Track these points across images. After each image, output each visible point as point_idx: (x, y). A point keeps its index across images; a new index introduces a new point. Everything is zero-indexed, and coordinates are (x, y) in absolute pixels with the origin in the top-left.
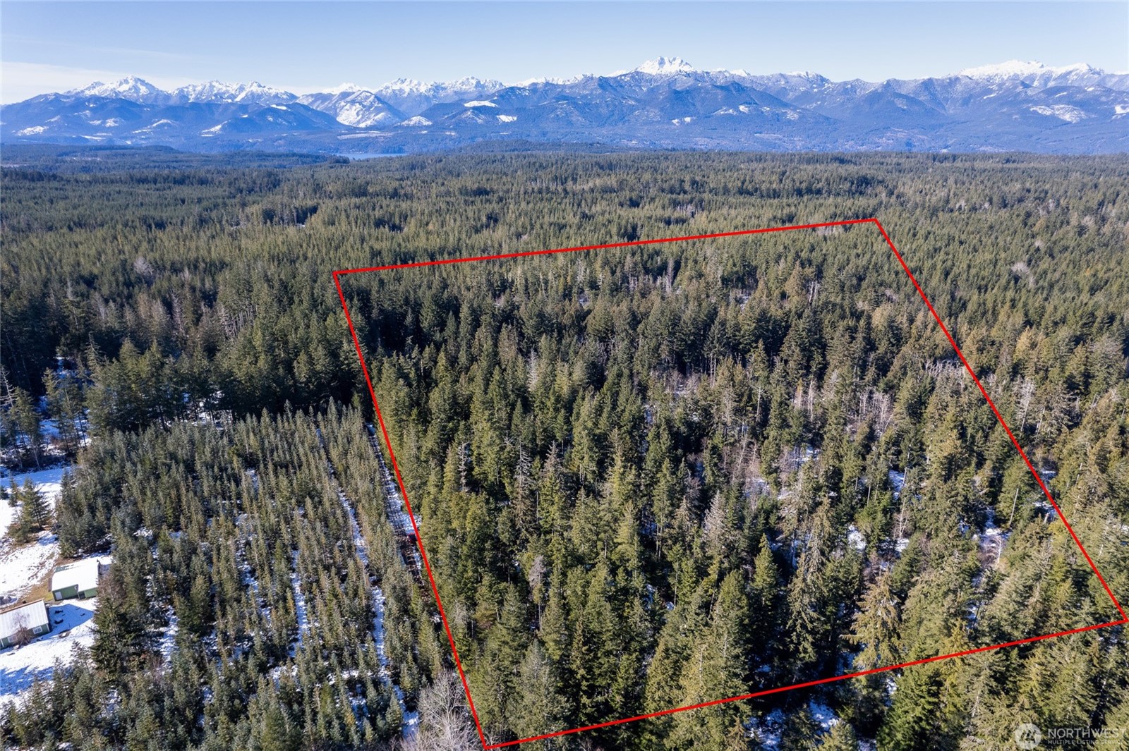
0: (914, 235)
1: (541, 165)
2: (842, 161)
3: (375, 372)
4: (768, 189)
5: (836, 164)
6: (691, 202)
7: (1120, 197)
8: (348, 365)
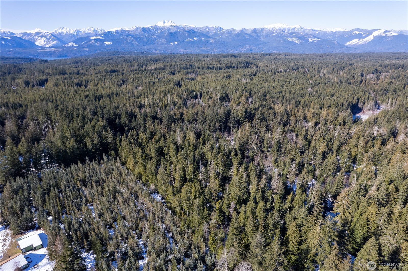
0: (274, 81)
1: (129, 60)
2: (235, 56)
3: (118, 142)
4: (217, 67)
5: (233, 58)
6: (193, 72)
8: (106, 140)
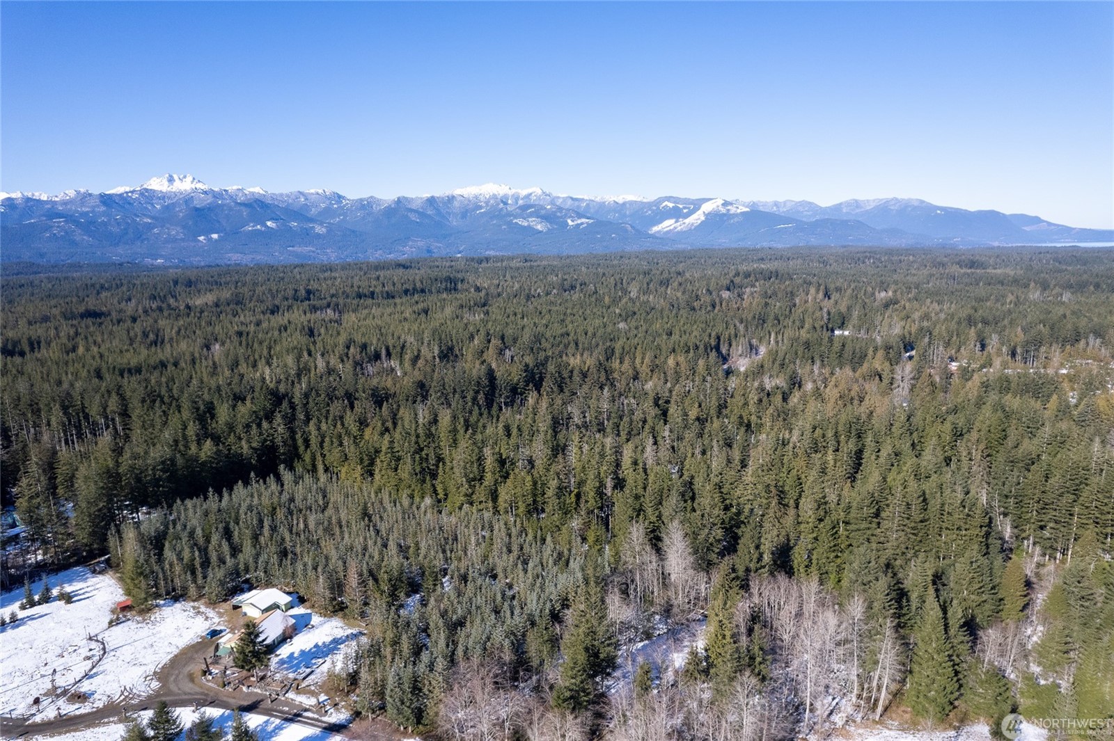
0: (540, 313)
2: (405, 267)
4: (382, 291)
5: (401, 270)
6: (329, 306)
7: (624, 281)
8: (271, 441)
